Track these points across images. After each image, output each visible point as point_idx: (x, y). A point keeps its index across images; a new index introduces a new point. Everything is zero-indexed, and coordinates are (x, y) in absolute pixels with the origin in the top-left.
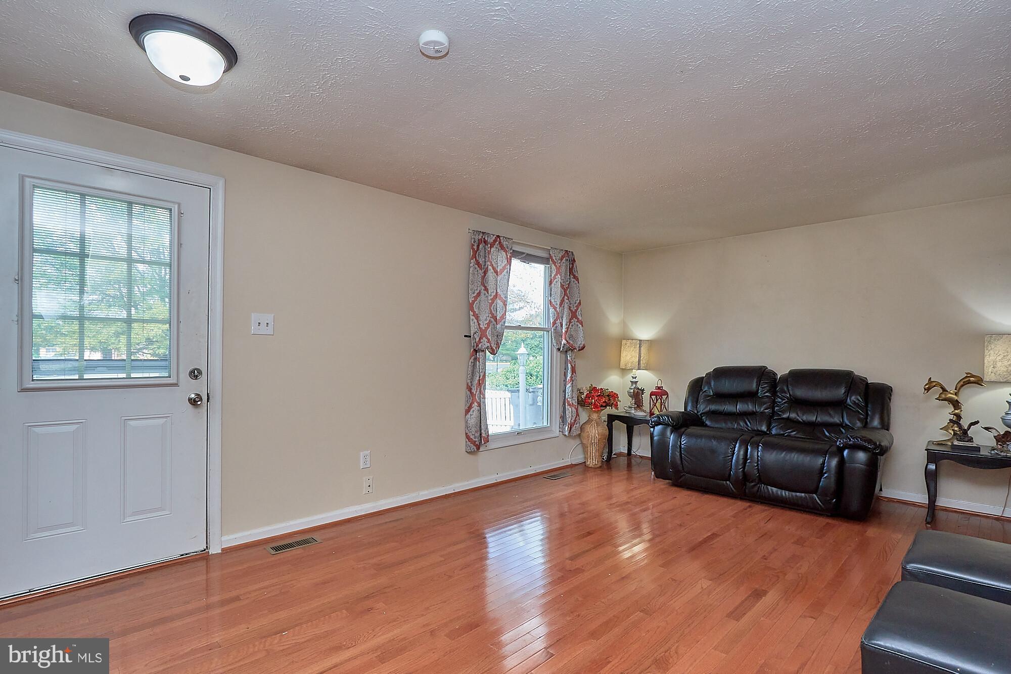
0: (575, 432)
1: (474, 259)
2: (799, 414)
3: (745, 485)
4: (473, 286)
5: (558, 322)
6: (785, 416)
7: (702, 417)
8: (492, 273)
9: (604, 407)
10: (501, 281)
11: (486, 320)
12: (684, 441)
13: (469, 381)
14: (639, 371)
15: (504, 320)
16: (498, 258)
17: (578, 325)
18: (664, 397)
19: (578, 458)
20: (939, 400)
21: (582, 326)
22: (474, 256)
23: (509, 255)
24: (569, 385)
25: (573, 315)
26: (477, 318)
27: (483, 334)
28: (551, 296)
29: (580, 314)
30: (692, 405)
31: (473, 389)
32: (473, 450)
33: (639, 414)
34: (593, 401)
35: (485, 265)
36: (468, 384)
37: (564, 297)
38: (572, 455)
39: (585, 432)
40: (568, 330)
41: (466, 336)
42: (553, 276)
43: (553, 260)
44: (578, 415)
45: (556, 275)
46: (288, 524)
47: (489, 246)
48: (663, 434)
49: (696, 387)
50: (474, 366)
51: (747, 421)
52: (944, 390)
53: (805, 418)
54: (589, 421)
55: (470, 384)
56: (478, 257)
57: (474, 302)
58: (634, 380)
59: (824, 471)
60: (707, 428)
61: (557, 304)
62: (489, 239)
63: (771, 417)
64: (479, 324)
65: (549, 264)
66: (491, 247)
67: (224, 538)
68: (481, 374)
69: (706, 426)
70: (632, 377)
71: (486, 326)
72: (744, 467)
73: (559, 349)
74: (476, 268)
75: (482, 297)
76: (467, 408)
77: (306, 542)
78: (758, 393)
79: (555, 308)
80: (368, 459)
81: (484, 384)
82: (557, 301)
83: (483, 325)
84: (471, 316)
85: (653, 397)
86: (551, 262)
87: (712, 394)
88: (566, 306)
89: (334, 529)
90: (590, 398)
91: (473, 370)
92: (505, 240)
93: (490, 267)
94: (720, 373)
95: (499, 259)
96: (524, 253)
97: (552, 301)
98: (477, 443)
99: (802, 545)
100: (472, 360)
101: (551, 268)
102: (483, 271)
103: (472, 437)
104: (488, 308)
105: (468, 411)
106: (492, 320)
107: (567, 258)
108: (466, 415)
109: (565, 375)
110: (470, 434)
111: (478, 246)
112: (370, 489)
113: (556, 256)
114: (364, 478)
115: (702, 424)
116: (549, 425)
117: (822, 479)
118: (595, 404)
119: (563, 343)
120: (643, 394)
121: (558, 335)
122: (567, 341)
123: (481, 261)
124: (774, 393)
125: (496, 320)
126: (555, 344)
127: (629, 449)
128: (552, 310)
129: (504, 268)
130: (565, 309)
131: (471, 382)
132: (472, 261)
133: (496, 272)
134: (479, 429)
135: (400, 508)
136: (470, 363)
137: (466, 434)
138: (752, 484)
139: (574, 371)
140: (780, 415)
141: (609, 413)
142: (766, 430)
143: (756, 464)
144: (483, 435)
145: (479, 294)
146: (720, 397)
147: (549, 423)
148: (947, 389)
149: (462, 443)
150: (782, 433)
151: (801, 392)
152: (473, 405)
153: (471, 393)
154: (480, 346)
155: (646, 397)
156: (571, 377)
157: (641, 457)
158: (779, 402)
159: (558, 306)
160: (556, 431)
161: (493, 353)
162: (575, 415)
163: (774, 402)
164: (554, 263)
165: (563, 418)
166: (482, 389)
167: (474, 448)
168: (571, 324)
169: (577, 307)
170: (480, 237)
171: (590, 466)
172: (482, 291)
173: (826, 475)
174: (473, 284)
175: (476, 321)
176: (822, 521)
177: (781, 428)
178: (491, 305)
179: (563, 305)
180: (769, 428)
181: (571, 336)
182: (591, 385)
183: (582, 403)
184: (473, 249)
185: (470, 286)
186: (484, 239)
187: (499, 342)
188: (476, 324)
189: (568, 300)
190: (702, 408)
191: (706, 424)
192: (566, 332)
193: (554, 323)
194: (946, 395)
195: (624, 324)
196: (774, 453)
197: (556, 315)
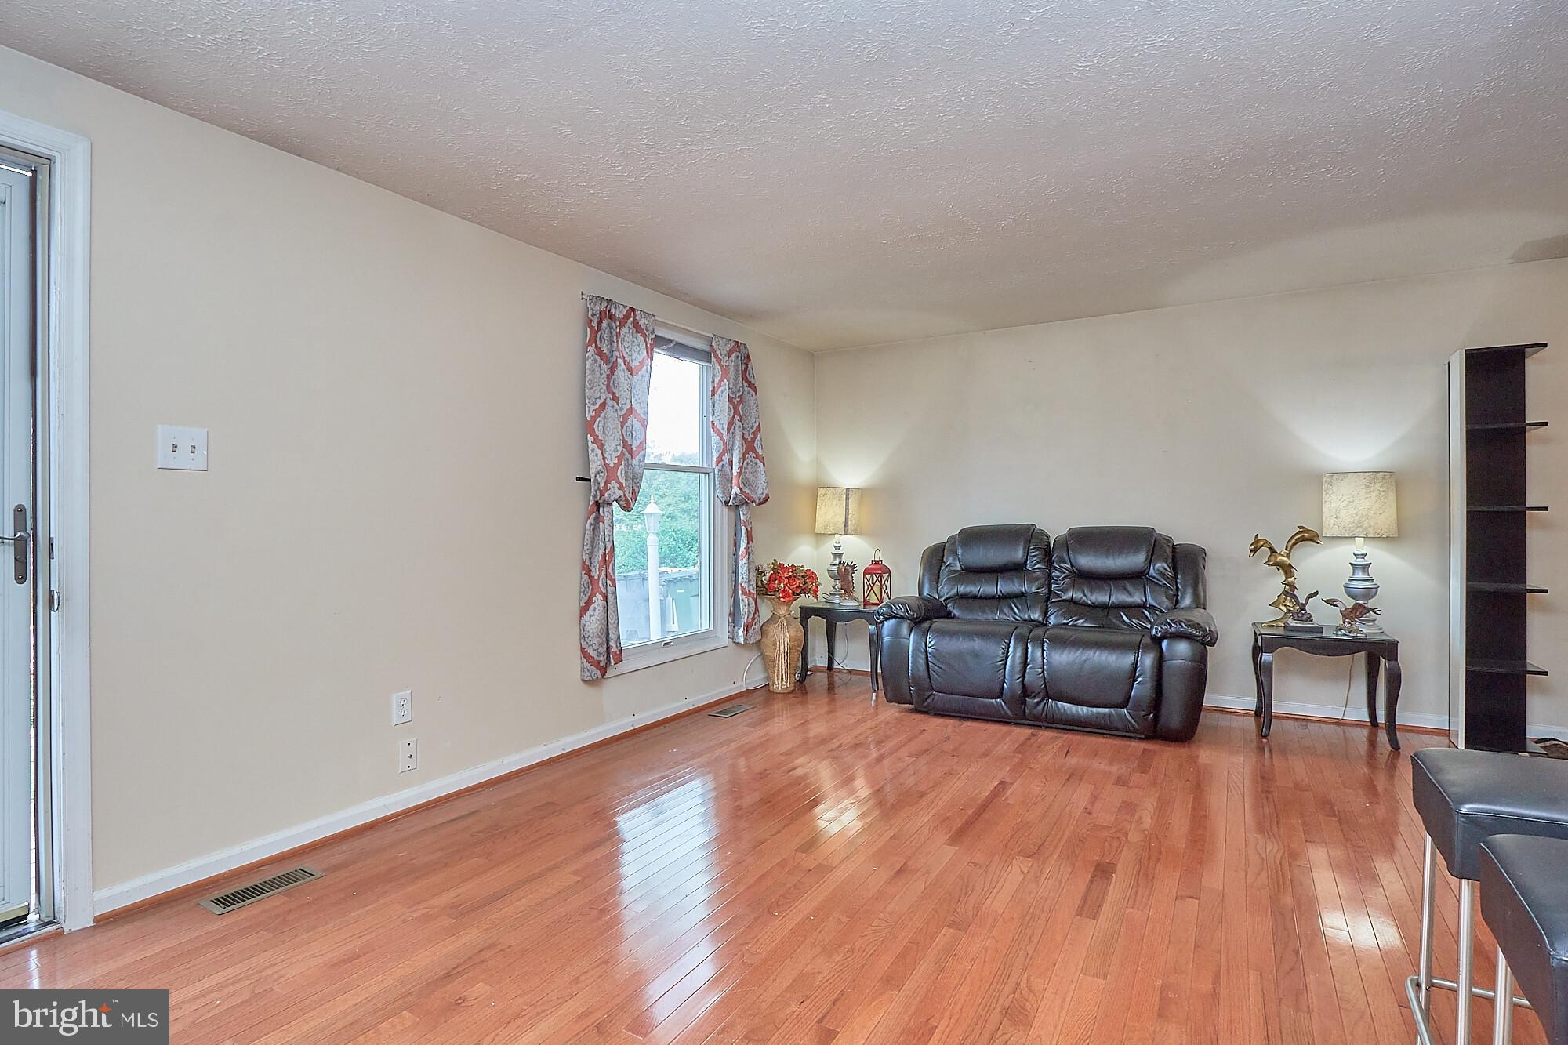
0: (754, 637)
1: (594, 345)
2: (1086, 594)
3: (1025, 702)
4: (592, 391)
5: (726, 457)
6: (1068, 595)
7: (947, 604)
8: (624, 370)
9: (798, 594)
10: (637, 385)
11: (616, 451)
12: (932, 641)
13: (586, 557)
14: (846, 536)
15: (643, 452)
16: (632, 348)
17: (756, 464)
18: (885, 576)
19: (757, 680)
20: (1269, 565)
21: (764, 464)
22: (593, 340)
23: (649, 342)
24: (744, 561)
25: (749, 446)
26: (601, 447)
27: (611, 474)
28: (713, 415)
29: (759, 445)
30: (930, 586)
31: (593, 570)
32: (595, 678)
33: (849, 604)
34: (782, 585)
35: (612, 355)
36: (584, 562)
37: (734, 417)
38: (750, 677)
39: (769, 636)
40: (741, 470)
41: (579, 479)
42: (716, 381)
43: (716, 356)
44: (757, 609)
45: (721, 380)
46: (245, 848)
47: (618, 324)
48: (895, 633)
49: (935, 558)
50: (595, 530)
51: (1013, 606)
52: (1273, 551)
53: (1093, 598)
54: (774, 618)
55: (587, 563)
56: (601, 342)
57: (594, 419)
58: (838, 551)
59: (1137, 674)
60: (955, 620)
61: (723, 429)
62: (617, 312)
63: (1048, 599)
64: (604, 458)
65: (711, 363)
66: (621, 327)
67: (102, 894)
68: (608, 543)
69: (954, 617)
70: (835, 547)
71: (616, 461)
72: (1023, 676)
73: (727, 503)
74: (596, 361)
75: (609, 411)
76: (583, 604)
77: (288, 879)
78: (1026, 565)
79: (721, 436)
80: (408, 706)
81: (612, 563)
82: (723, 421)
83: (611, 460)
84: (590, 443)
85: (868, 576)
86: (713, 359)
87: (959, 568)
88: (738, 432)
89: (344, 847)
90: (776, 582)
91: (593, 538)
92: (643, 316)
93: (620, 361)
94: (971, 537)
95: (634, 348)
96: (671, 341)
97: (716, 423)
98: (601, 664)
99: (1127, 786)
100: (591, 520)
101: (714, 369)
102: (609, 366)
103: (593, 654)
104: (619, 430)
105: (584, 610)
106: (626, 452)
107: (738, 354)
108: (581, 616)
109: (735, 545)
110: (589, 650)
111: (600, 323)
112: (412, 763)
113: (722, 349)
114: (400, 743)
115: (949, 615)
116: (712, 628)
117: (1135, 686)
118: (784, 590)
119: (733, 492)
120: (853, 572)
121: (725, 479)
122: (741, 489)
123: (605, 348)
124: (1050, 563)
125: (631, 452)
126: (720, 495)
127: (831, 660)
128: (715, 438)
129: (642, 363)
130: (737, 437)
131: (590, 559)
132: (589, 348)
133: (630, 369)
134: (605, 639)
135: (468, 791)
136: (588, 527)
137: (582, 649)
138: (1036, 700)
139: (749, 538)
140: (1059, 596)
141: (803, 605)
142: (1041, 619)
143: (1040, 671)
144: (614, 649)
145: (603, 406)
146: (973, 572)
147: (712, 625)
148: (1276, 549)
149: (574, 665)
150: (1065, 621)
151: (1087, 561)
152: (594, 599)
153: (591, 577)
154: (606, 495)
155: (858, 576)
156: (747, 548)
157: (850, 672)
158: (1058, 577)
159: (725, 432)
160: (724, 638)
161: (627, 508)
162: (753, 609)
163: (1050, 577)
164: (719, 361)
165: (734, 615)
166: (610, 571)
167: (596, 672)
168: (745, 462)
169: (755, 434)
170: (603, 308)
171: (778, 691)
172: (608, 401)
173: (1140, 679)
174: (592, 388)
175: (599, 452)
176: (1137, 746)
177: (1064, 616)
178: (623, 424)
179: (732, 430)
180: (1046, 616)
181: (746, 482)
182: (775, 560)
183: (763, 590)
184: (592, 328)
185: (587, 391)
186: (609, 311)
187: (636, 489)
188: (600, 457)
189: (741, 421)
190: (946, 591)
191: (954, 615)
192: (740, 474)
193: (719, 460)
194: (1276, 557)
195: (818, 462)
196: (1066, 651)
197: (722, 447)
